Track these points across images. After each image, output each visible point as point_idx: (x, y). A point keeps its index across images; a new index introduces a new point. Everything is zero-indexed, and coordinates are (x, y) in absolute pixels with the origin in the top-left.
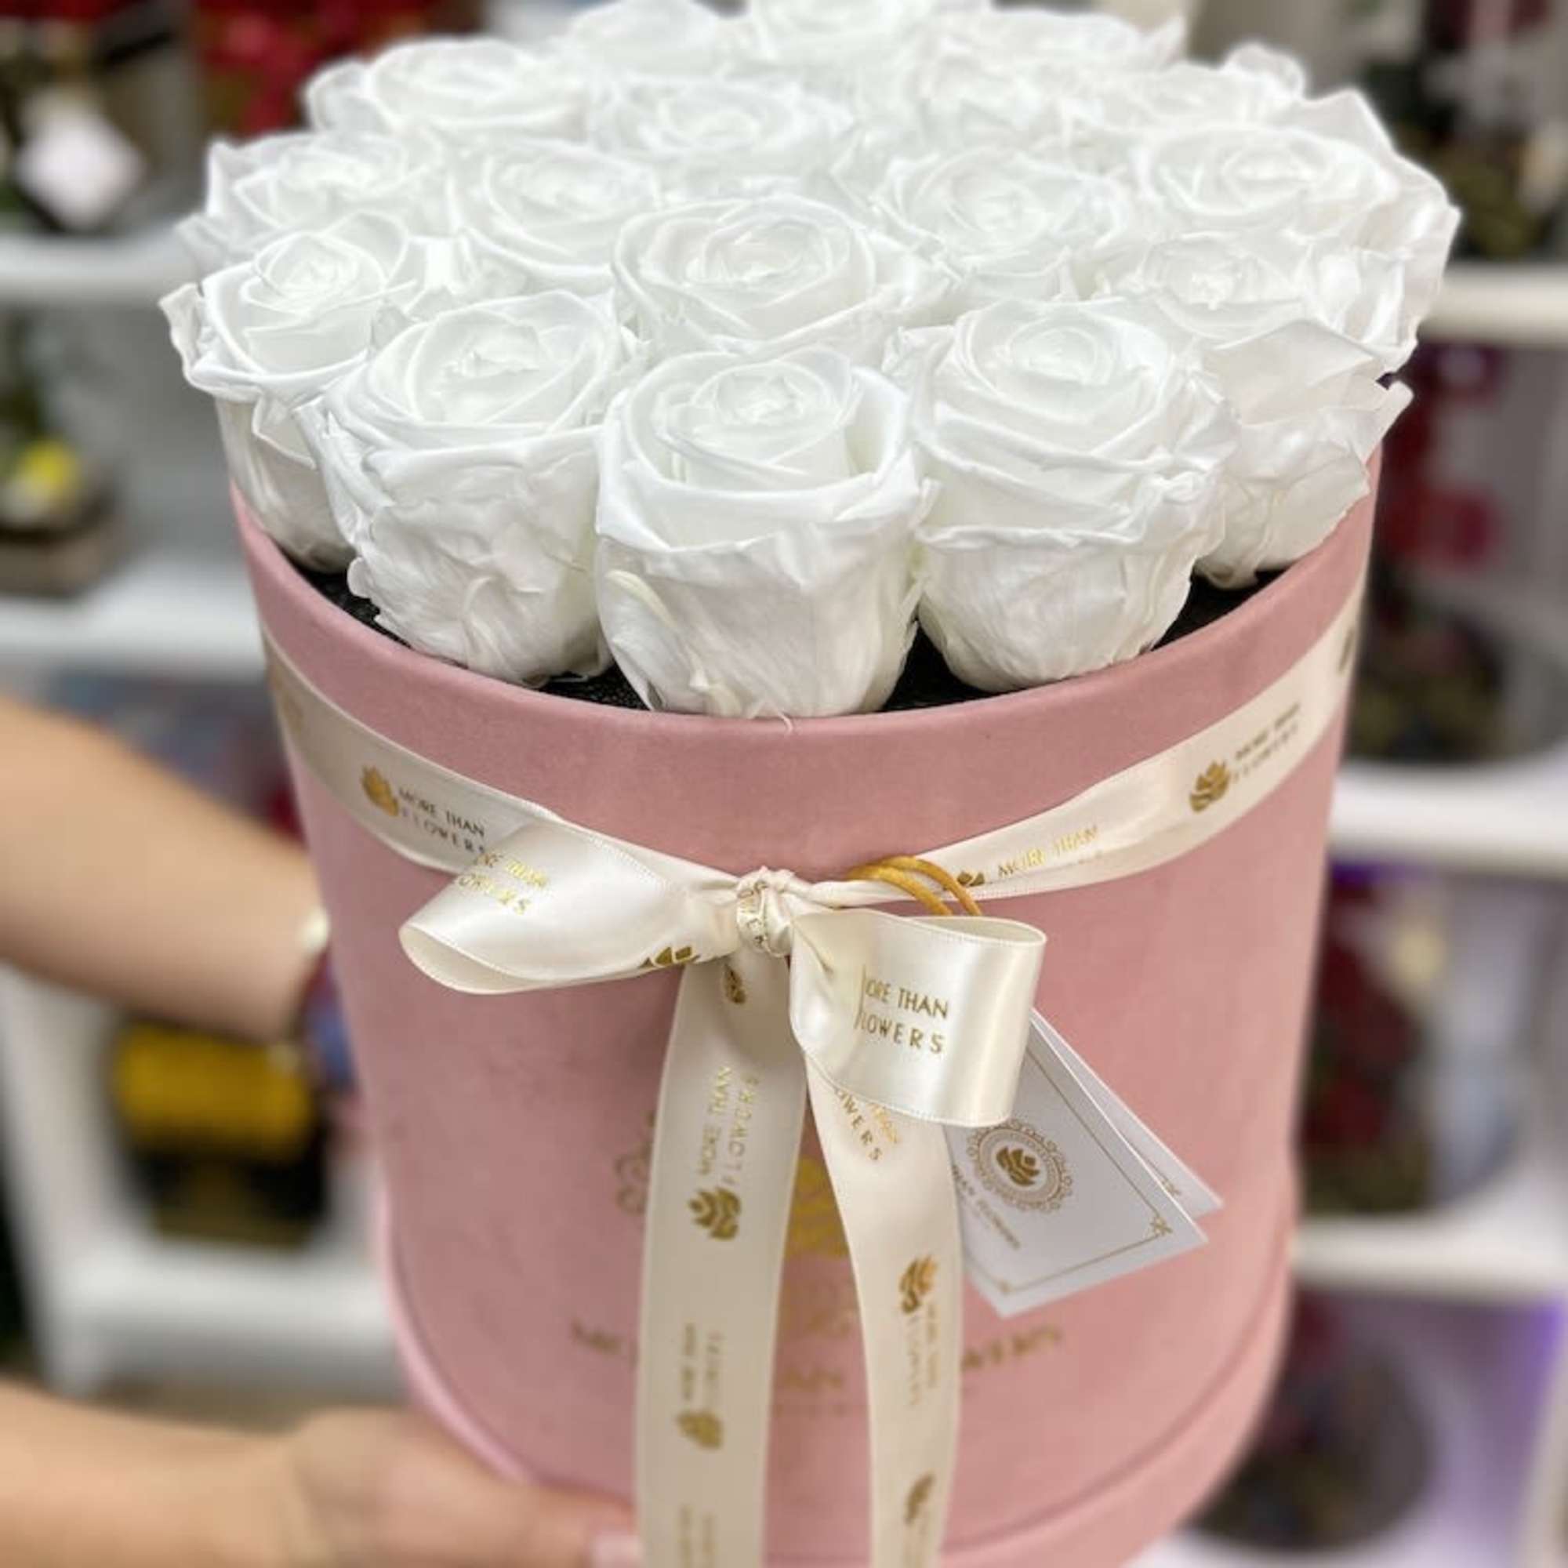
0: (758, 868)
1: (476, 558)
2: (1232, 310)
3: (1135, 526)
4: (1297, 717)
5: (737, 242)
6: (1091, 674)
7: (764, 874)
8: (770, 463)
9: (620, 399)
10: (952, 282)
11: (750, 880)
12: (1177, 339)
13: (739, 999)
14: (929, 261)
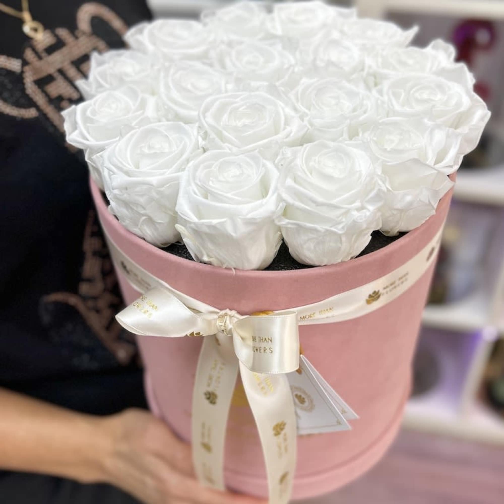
0: (226, 309)
1: (142, 212)
2: (395, 151)
3: (343, 228)
4: (407, 277)
5: (241, 109)
6: (332, 265)
7: (228, 311)
8: (229, 195)
9: (191, 164)
10: (308, 129)
11: (223, 312)
12: (374, 159)
13: (219, 344)
14: (303, 120)
